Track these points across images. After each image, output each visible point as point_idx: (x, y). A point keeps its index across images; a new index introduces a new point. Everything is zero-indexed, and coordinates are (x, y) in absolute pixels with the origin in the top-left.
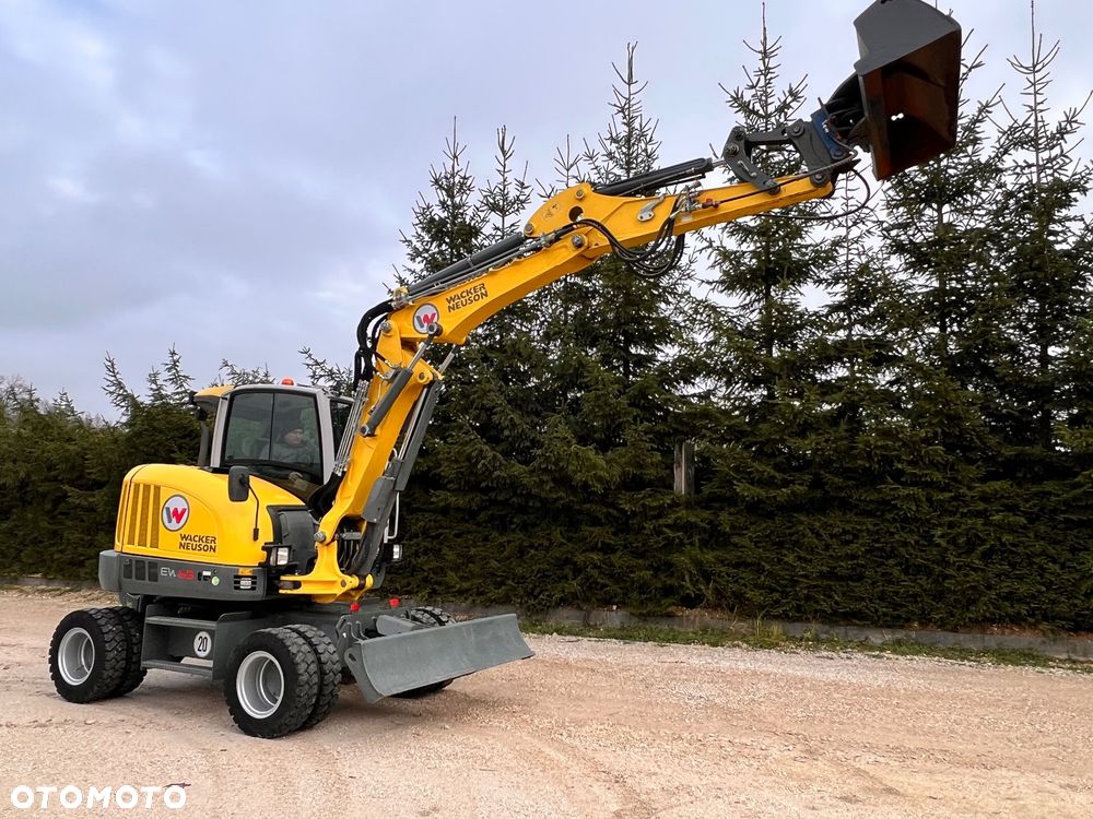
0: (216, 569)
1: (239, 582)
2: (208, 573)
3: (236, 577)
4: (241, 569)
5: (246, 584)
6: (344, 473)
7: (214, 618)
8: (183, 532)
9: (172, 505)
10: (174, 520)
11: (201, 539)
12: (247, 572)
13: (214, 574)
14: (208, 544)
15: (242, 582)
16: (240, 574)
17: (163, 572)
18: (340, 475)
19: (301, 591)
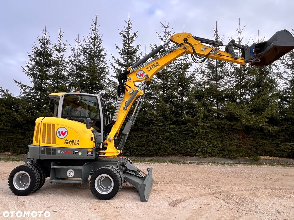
0: (80, 150)
1: (88, 154)
2: (77, 151)
3: (87, 152)
4: (89, 150)
5: (90, 154)
6: (116, 120)
7: (81, 165)
8: (66, 139)
9: (60, 130)
10: (62, 135)
11: (73, 141)
12: (91, 150)
13: (79, 152)
14: (77, 142)
15: (89, 154)
16: (89, 151)
17: (58, 151)
18: (115, 121)
19: (106, 155)
